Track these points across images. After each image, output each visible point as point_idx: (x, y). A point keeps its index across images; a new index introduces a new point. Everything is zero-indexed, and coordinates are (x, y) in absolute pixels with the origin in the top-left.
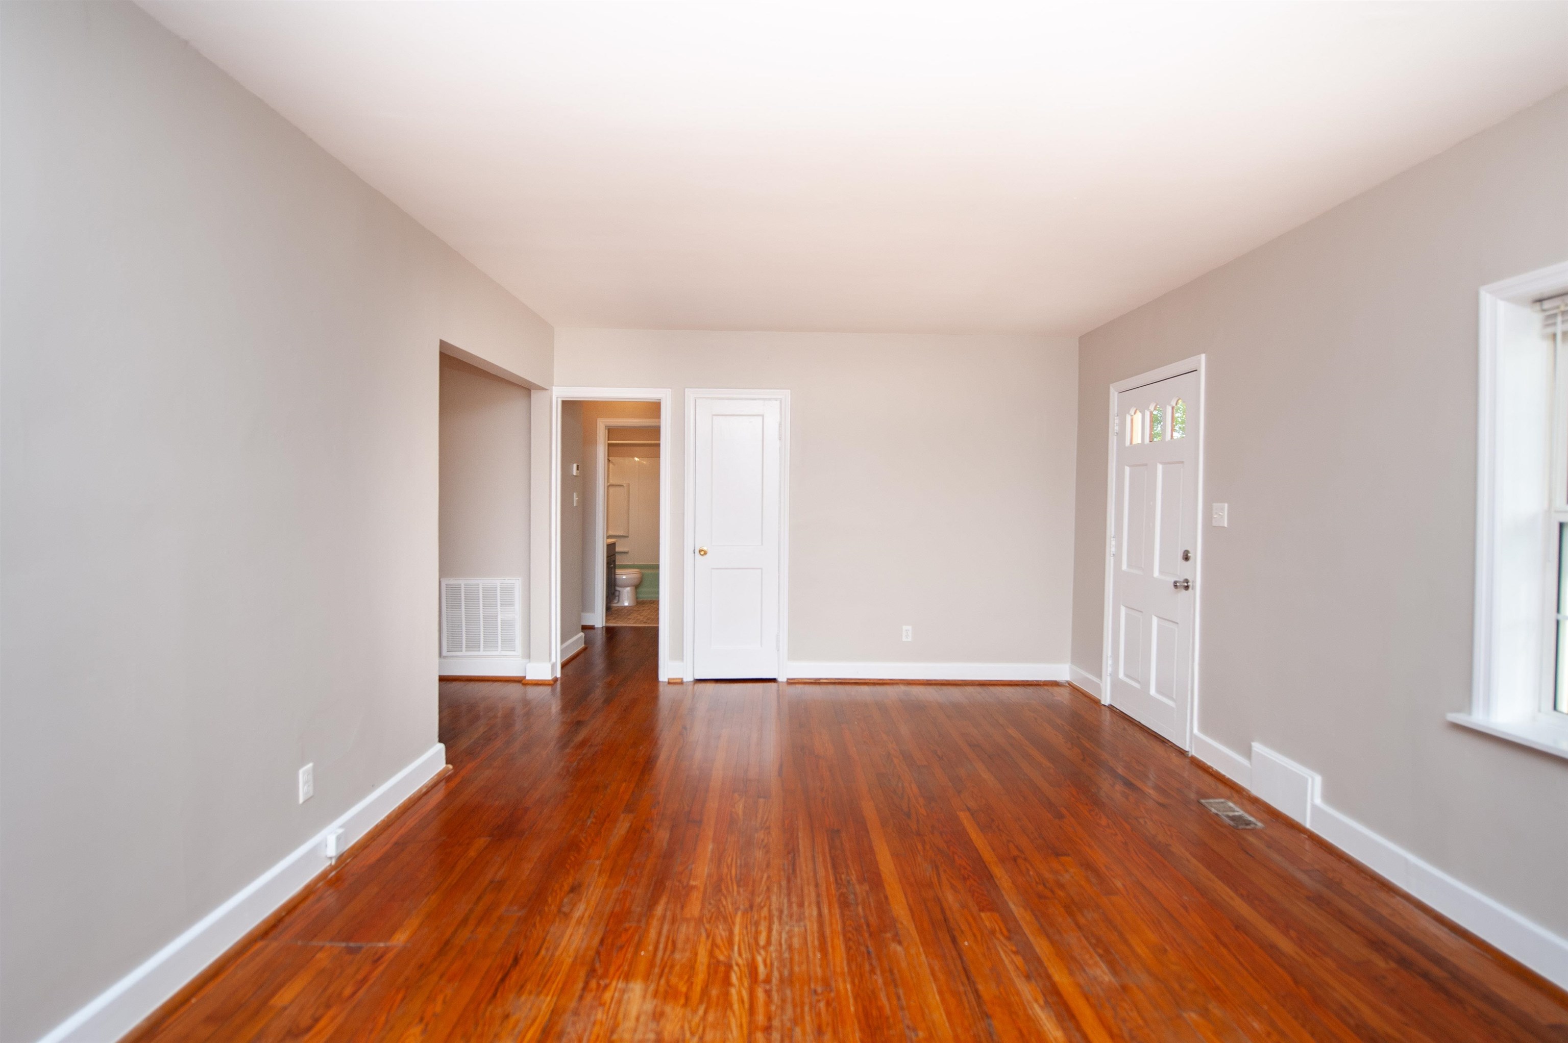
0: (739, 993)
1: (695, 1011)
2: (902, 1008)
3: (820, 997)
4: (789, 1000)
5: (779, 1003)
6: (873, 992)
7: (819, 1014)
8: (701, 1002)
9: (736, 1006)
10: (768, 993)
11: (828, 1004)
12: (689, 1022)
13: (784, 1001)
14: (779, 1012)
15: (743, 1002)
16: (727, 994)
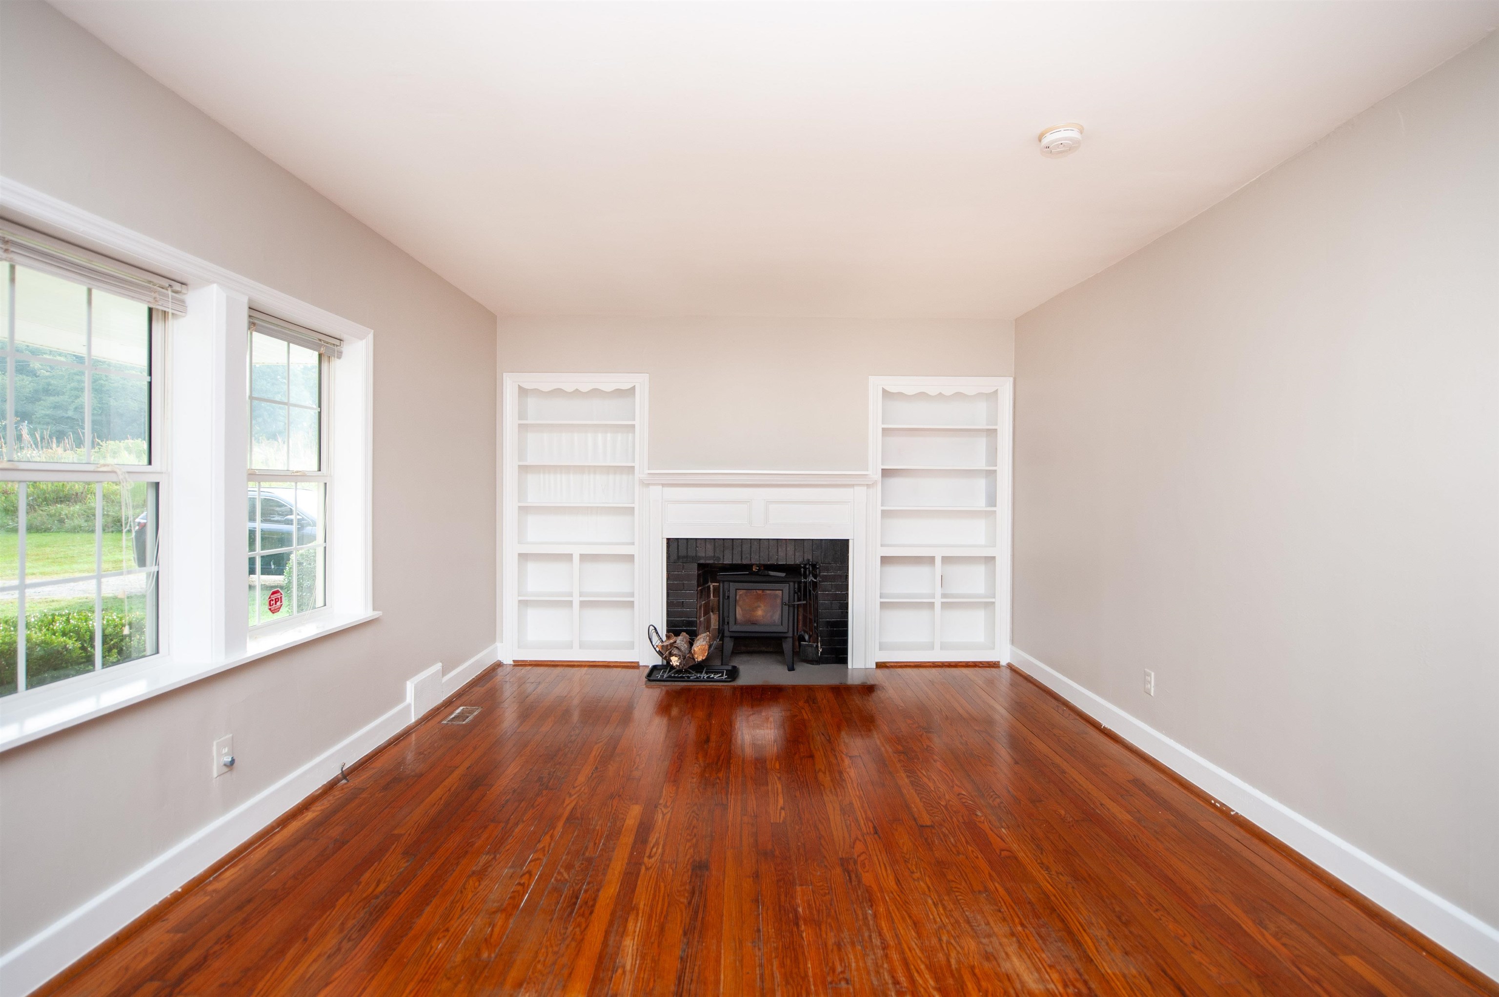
0: (926, 981)
1: (959, 962)
2: (761, 965)
3: (841, 976)
4: (872, 974)
5: (881, 971)
6: (787, 983)
7: (841, 960)
8: (959, 970)
9: (922, 967)
10: (896, 982)
11: (833, 970)
12: (958, 952)
13: (877, 972)
14: (880, 962)
15: (918, 972)
16: (937, 979)
